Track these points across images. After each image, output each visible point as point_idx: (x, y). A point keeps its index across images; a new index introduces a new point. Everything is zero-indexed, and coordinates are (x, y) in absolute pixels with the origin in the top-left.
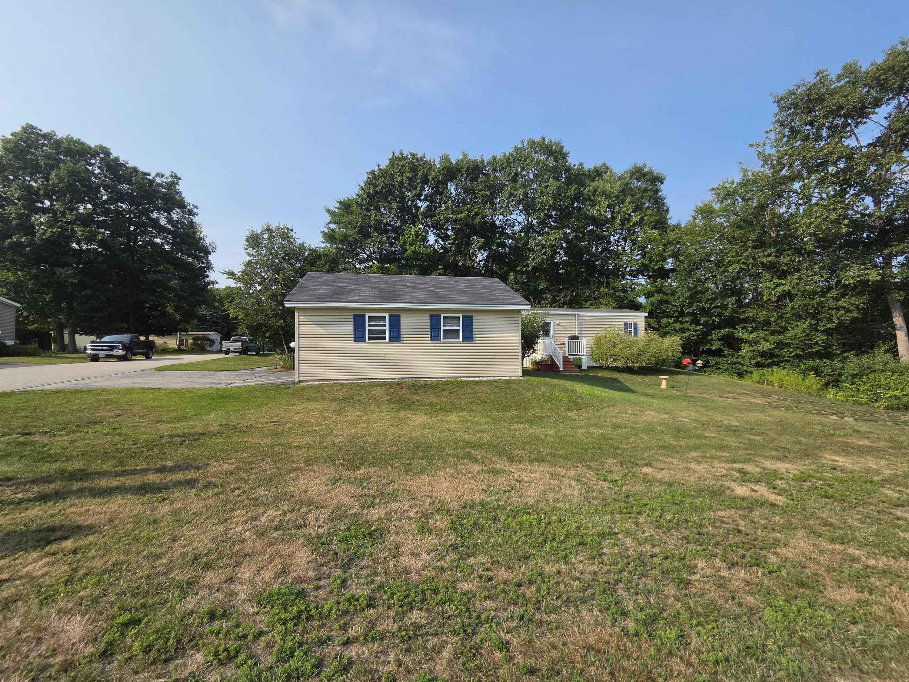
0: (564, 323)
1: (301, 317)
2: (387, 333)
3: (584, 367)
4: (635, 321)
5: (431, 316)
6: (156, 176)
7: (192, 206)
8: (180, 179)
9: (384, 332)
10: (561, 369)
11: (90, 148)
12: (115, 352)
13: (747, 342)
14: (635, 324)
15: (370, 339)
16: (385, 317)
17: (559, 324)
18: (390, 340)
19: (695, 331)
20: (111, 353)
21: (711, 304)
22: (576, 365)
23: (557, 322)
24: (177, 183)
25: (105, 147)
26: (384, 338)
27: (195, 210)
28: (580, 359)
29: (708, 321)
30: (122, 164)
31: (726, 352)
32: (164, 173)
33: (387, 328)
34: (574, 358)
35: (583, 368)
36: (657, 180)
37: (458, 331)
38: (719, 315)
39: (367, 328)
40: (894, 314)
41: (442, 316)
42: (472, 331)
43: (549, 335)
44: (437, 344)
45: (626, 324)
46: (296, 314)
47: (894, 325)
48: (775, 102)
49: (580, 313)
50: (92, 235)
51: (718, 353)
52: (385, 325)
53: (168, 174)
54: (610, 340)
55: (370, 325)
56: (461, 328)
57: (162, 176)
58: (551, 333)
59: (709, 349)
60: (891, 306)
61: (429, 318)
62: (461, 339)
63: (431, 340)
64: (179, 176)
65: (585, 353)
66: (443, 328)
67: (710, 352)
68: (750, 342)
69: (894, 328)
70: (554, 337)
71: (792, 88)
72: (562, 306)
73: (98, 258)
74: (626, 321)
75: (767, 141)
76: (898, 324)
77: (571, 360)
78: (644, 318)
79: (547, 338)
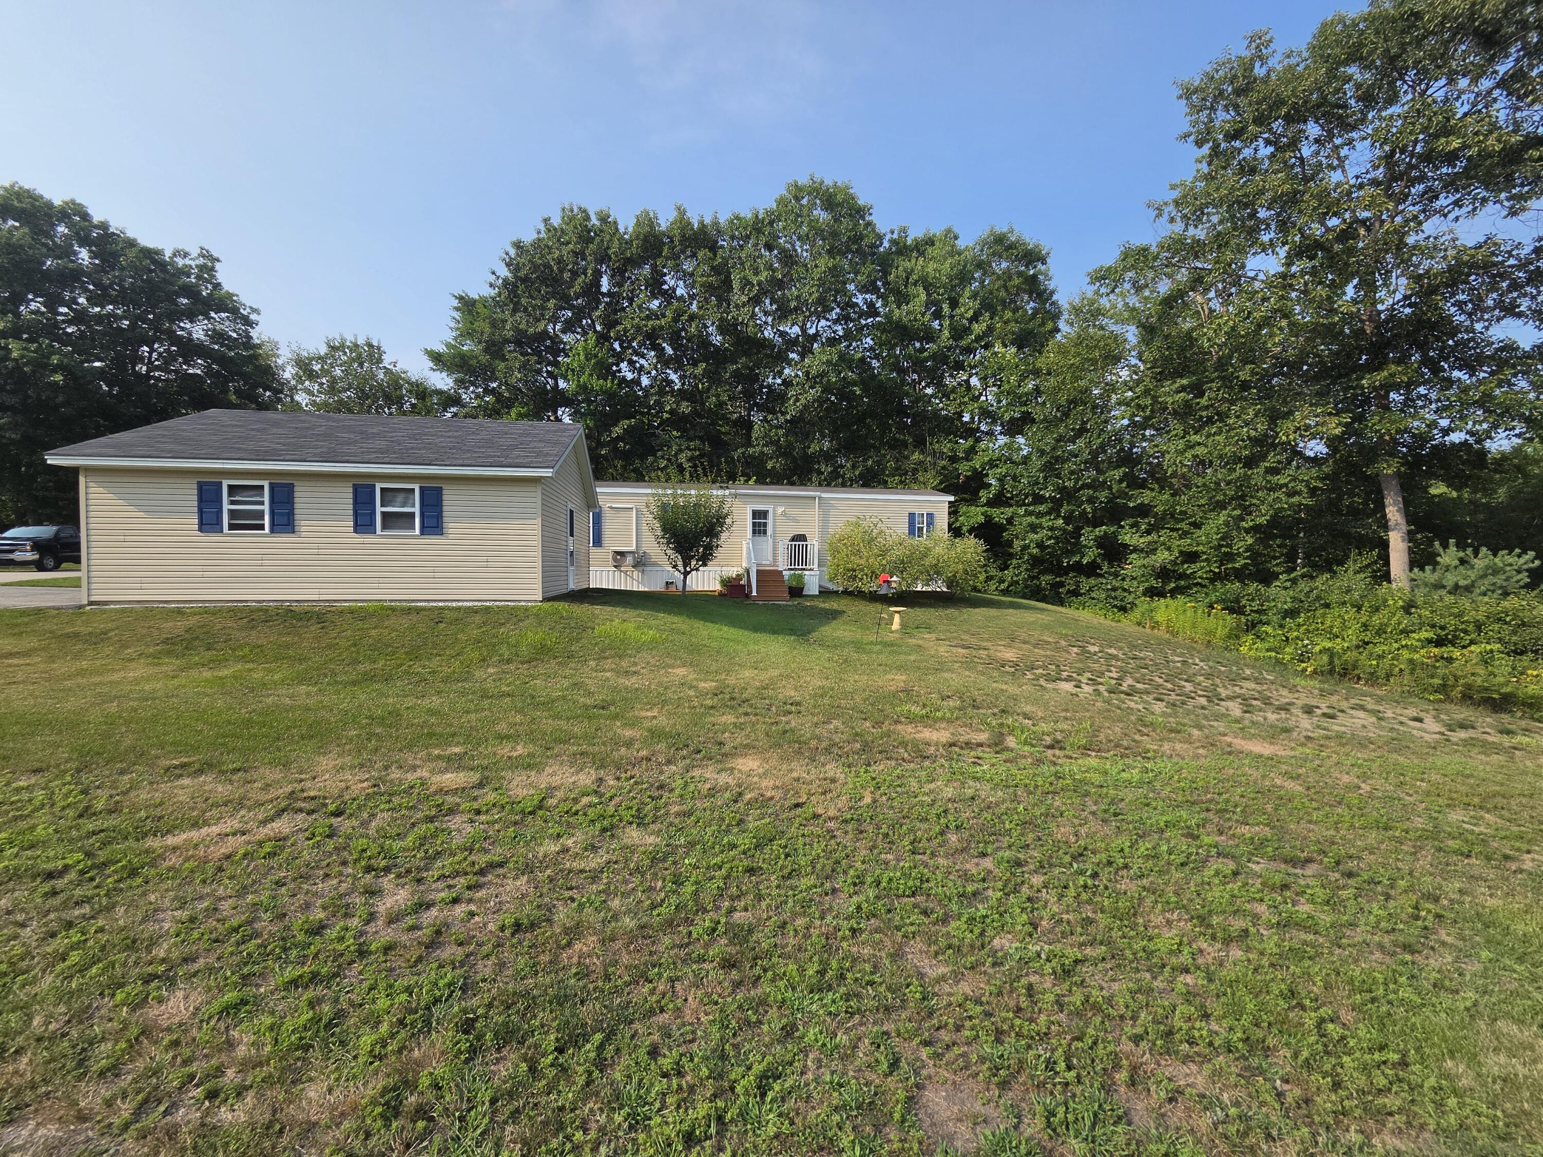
0: (794, 512)
1: (91, 484)
2: (267, 518)
3: (808, 591)
4: (930, 511)
5: (356, 488)
6: (175, 255)
7: (248, 310)
8: (218, 261)
9: (260, 515)
10: (754, 593)
11: (49, 205)
12: (18, 556)
13: (1135, 550)
14: (930, 516)
15: (232, 527)
16: (262, 487)
17: (784, 514)
18: (272, 531)
19: (1051, 529)
20: (11, 556)
21: (1077, 480)
22: (791, 590)
23: (780, 510)
24: (213, 269)
25: (80, 204)
26: (262, 527)
27: (253, 317)
28: (803, 578)
29: (1074, 511)
30: (113, 234)
31: (1105, 568)
32: (187, 250)
33: (266, 508)
34: (791, 576)
35: (805, 593)
36: (1033, 257)
37: (412, 515)
38: (1091, 500)
39: (226, 507)
40: (1387, 502)
41: (379, 486)
42: (439, 517)
44: (369, 539)
45: (912, 516)
46: (82, 480)
47: (1387, 522)
48: (1181, 97)
49: (824, 495)
50: (43, 356)
51: (1091, 570)
52: (262, 503)
53: (195, 252)
55: (233, 503)
56: (417, 510)
57: (186, 255)
58: (770, 530)
59: (1079, 563)
60: (1383, 485)
61: (351, 490)
62: (417, 531)
63: (355, 531)
64: (215, 255)
65: (817, 566)
66: (379, 509)
67: (1079, 568)
68: (1142, 551)
69: (1385, 527)
70: (774, 536)
71: (1208, 69)
72: (846, 484)
73: (56, 397)
74: (912, 510)
76: (1393, 518)
77: (786, 578)
78: (947, 505)
79: (760, 539)
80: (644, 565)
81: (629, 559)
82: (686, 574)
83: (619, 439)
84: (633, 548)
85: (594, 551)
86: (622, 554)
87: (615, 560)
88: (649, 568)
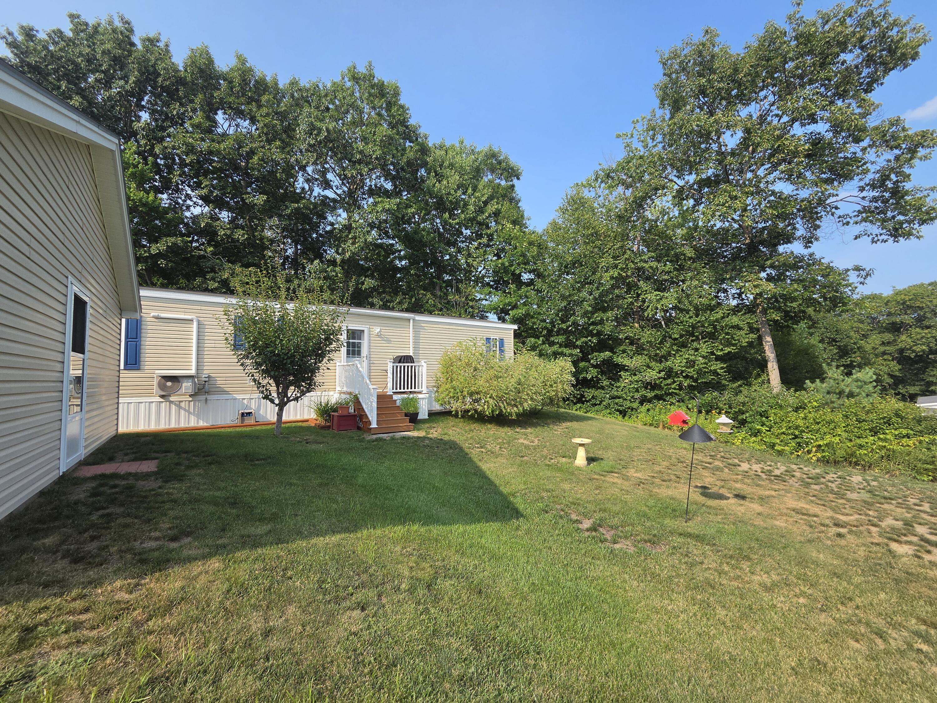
0: (389, 333)
3: (423, 415)
4: (502, 337)
10: (374, 425)
14: (502, 341)
17: (379, 335)
22: (406, 415)
23: (376, 330)
28: (415, 401)
31: (604, 383)
34: (403, 400)
35: (420, 417)
36: (514, 173)
43: (359, 353)
45: (488, 339)
49: (417, 318)
54: (468, 364)
58: (365, 351)
65: (424, 390)
70: (369, 357)
74: (488, 336)
75: (635, 133)
77: (398, 403)
78: (512, 332)
79: (356, 361)
80: (208, 393)
81: (187, 386)
82: (282, 406)
83: (160, 255)
84: (193, 372)
85: (126, 375)
86: (174, 379)
87: (162, 387)
88: (215, 397)
